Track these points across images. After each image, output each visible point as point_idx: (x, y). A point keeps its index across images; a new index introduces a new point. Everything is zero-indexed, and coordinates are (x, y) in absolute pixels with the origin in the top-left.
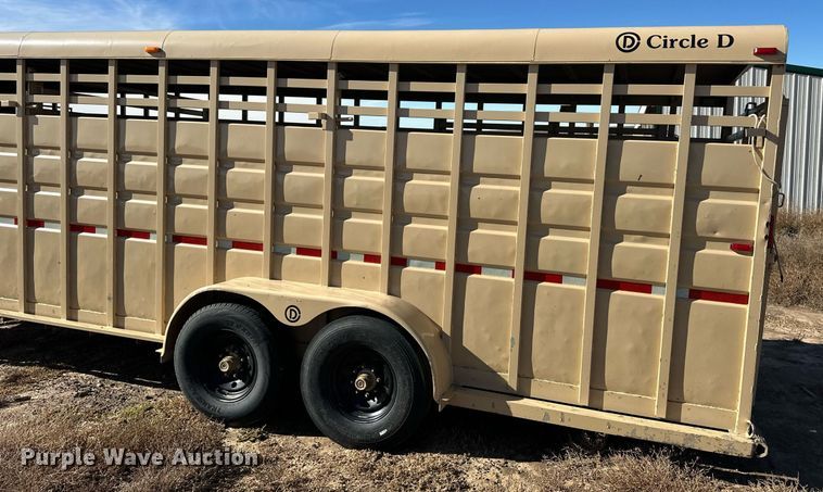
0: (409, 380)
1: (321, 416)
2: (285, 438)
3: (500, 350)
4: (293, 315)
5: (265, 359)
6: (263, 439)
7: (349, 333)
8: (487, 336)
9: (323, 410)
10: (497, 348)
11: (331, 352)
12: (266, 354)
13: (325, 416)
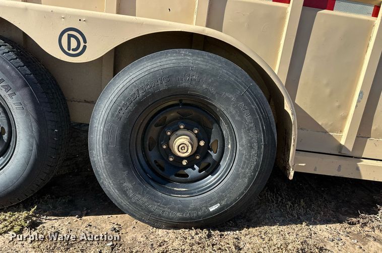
0: (259, 142)
1: (124, 192)
2: (67, 220)
3: (339, 107)
4: (74, 44)
5: (28, 115)
6: (34, 226)
7: (170, 75)
8: (328, 91)
9: (127, 185)
10: (337, 104)
11: (140, 103)
12: (30, 107)
13: (131, 193)
